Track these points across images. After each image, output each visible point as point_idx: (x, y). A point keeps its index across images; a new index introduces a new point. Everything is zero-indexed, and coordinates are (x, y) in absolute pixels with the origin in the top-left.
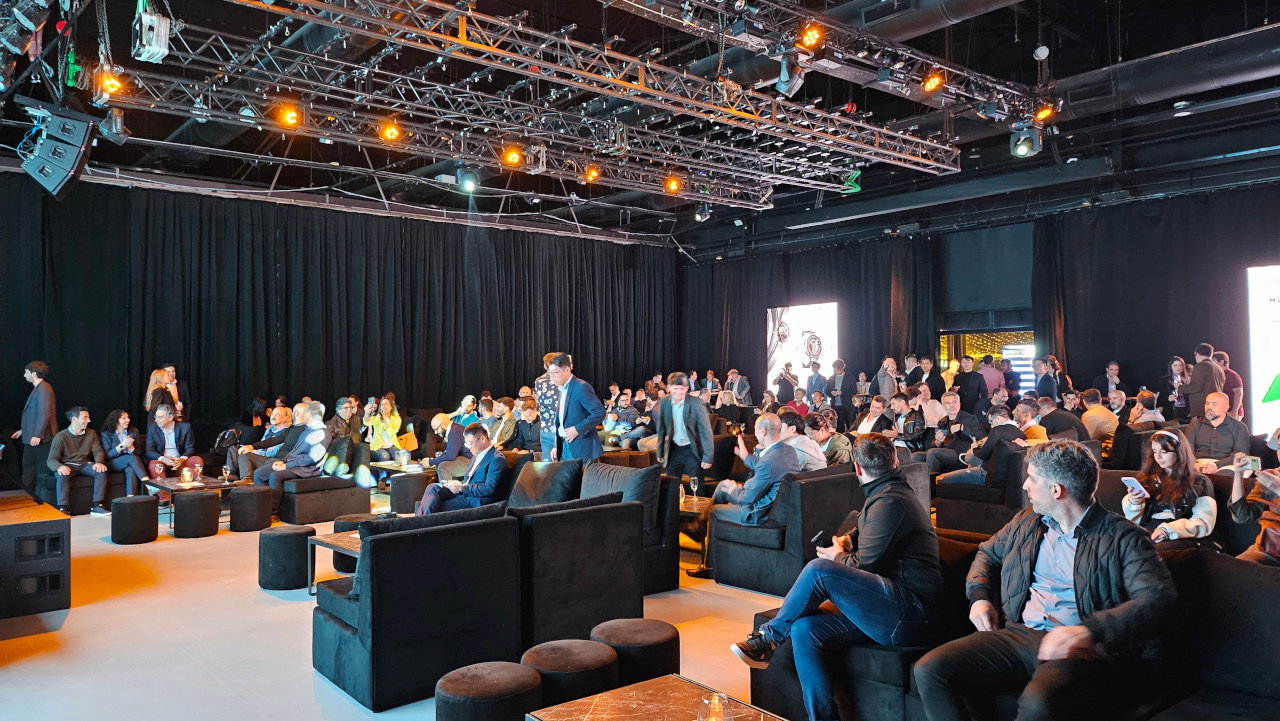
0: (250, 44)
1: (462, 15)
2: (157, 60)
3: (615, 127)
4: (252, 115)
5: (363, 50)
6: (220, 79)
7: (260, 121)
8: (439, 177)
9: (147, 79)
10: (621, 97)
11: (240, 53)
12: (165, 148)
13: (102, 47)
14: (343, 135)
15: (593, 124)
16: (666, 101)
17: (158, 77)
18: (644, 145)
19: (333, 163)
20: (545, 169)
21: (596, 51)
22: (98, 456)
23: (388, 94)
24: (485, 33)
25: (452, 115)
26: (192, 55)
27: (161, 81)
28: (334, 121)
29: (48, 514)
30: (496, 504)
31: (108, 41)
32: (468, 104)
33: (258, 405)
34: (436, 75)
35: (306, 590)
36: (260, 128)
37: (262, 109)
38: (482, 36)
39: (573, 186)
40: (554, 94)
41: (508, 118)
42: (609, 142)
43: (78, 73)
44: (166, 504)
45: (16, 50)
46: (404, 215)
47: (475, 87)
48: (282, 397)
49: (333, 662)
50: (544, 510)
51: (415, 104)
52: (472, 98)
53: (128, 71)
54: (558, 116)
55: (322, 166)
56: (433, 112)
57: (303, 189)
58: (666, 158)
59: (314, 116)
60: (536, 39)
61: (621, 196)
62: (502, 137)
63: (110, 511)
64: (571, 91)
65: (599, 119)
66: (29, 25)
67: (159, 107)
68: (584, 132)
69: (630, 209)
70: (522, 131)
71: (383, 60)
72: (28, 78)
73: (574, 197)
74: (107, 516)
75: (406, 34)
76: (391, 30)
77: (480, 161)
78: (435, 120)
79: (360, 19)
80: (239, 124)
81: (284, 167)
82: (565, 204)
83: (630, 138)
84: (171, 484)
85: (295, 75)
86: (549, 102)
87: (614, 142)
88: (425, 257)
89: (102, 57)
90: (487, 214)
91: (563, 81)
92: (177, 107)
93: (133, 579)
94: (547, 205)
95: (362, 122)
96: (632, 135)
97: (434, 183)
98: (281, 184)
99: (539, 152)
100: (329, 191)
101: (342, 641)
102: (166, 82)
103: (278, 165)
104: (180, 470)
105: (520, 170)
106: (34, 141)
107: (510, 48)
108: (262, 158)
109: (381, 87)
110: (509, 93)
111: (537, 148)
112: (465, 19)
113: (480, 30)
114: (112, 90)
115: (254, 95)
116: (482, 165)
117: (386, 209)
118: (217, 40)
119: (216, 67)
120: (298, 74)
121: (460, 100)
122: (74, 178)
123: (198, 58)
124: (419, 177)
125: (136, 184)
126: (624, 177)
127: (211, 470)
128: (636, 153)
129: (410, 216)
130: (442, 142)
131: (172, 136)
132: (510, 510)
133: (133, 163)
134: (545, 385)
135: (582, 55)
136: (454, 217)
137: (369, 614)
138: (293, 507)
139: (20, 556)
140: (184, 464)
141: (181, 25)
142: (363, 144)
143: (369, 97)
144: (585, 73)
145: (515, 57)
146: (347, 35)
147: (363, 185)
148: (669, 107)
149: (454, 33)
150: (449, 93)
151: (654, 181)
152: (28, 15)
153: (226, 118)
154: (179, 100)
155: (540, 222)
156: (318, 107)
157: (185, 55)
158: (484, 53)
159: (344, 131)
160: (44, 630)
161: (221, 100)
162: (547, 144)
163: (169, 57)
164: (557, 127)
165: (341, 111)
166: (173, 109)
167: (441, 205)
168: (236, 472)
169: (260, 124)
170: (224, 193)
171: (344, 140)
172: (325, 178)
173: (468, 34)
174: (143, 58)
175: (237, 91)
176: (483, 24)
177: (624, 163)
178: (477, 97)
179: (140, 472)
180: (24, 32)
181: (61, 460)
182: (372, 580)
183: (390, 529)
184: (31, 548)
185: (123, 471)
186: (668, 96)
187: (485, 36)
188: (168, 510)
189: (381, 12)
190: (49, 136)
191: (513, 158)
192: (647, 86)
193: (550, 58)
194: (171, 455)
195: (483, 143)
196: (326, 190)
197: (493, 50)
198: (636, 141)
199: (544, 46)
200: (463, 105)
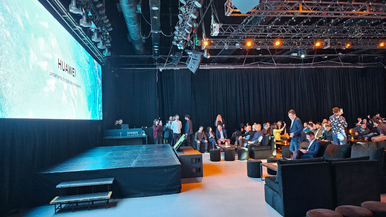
0: (238, 26)
1: (300, 3)
2: (216, 35)
3: (357, 28)
4: (239, 45)
5: (269, 21)
6: (231, 37)
7: (241, 46)
8: (292, 54)
9: (214, 40)
10: (360, 17)
11: (236, 29)
12: (217, 57)
13: (203, 34)
14: (264, 46)
15: (348, 28)
16: (378, 15)
17: (216, 39)
18: (369, 32)
19: (260, 55)
20: (330, 46)
21: (349, 3)
22: (206, 138)
23: (276, 32)
24: (308, 7)
25: (297, 35)
26: (225, 32)
27: (217, 40)
28: (261, 43)
29: (197, 153)
30: (321, 158)
31: (205, 32)
32: (302, 30)
33: (242, 125)
34: (292, 23)
35: (260, 179)
36: (241, 48)
37: (242, 43)
38: (307, 8)
39: (340, 50)
40: (332, 21)
41: (316, 32)
42: (355, 34)
43: (198, 42)
44: (222, 151)
45: (185, 39)
46: (281, 67)
47: (304, 24)
48: (248, 123)
49: (271, 201)
50: (339, 161)
51: (285, 33)
52: (304, 28)
53: (210, 39)
54: (335, 28)
55: (257, 56)
56: (291, 35)
57: (252, 63)
58: (378, 35)
59: (256, 42)
60: (326, 5)
61: (359, 51)
62: (314, 39)
63: (209, 152)
64: (339, 19)
65: (351, 26)
66: (188, 32)
67: (217, 47)
68: (345, 32)
69: (363, 55)
70: (321, 35)
71: (275, 22)
72: (187, 45)
73: (340, 54)
74: (209, 154)
75: (282, 13)
76: (278, 13)
77: (306, 47)
78: (291, 37)
79: (268, 12)
80: (236, 48)
81: (247, 58)
82: (337, 57)
83: (363, 31)
84: (222, 146)
85: (250, 32)
86: (331, 24)
87: (357, 33)
88: (288, 80)
89: (203, 37)
90: (308, 64)
91: (337, 16)
92: (221, 46)
93: (216, 171)
94: (329, 58)
95: (269, 42)
96: (364, 29)
97: (290, 56)
98: (246, 63)
99: (327, 41)
100: (259, 63)
101: (274, 195)
102: (218, 40)
103: (245, 58)
104: (225, 142)
105: (320, 48)
106: (189, 60)
107: (317, 9)
108: (241, 57)
109: (274, 30)
110: (316, 24)
111: (327, 40)
112: (301, 4)
113: (307, 6)
114: (206, 45)
115: (239, 39)
116: (307, 48)
117: (275, 66)
118: (230, 27)
119: (230, 34)
120: (251, 32)
121: (300, 29)
122: (198, 68)
123: (226, 33)
124: (285, 55)
125: (211, 68)
126: (361, 44)
127: (232, 143)
128: (366, 35)
129: (283, 67)
130: (294, 43)
131: (219, 54)
132: (326, 160)
133: (210, 63)
134: (334, 119)
135: (344, 6)
136: (297, 66)
137: (282, 188)
138: (254, 154)
139: (192, 163)
140: (226, 141)
141: (222, 25)
142: (269, 48)
143: (271, 34)
144: (345, 12)
145: (319, 12)
146: (265, 17)
147: (268, 60)
148: (380, 17)
149: (298, 9)
150: (296, 28)
151: (373, 44)
152: (188, 30)
153: (232, 47)
154: (221, 44)
155: (328, 64)
156: (257, 40)
157: (223, 32)
158: (308, 13)
159: (263, 45)
160: (198, 182)
161: (231, 42)
162: (330, 38)
163: (219, 34)
164: (334, 31)
165: (263, 40)
166: (220, 47)
167: (293, 63)
168: (238, 143)
169: (241, 47)
170: (232, 67)
171: (264, 48)
172: (257, 59)
173: (303, 8)
174: (213, 35)
175: (235, 39)
176: (307, 4)
177: (360, 40)
178: (305, 27)
179: (215, 143)
180: (187, 34)
181: (198, 139)
182: (282, 178)
183: (287, 163)
184: (194, 161)
185: (211, 142)
186: (379, 13)
187: (308, 8)
188: (222, 153)
189: (275, 8)
190: (193, 59)
191: (318, 44)
192: (370, 11)
193: (331, 9)
194: (222, 138)
195: (308, 41)
196: (258, 63)
197: (311, 11)
198: (365, 31)
199: (329, 6)
200: (301, 31)
